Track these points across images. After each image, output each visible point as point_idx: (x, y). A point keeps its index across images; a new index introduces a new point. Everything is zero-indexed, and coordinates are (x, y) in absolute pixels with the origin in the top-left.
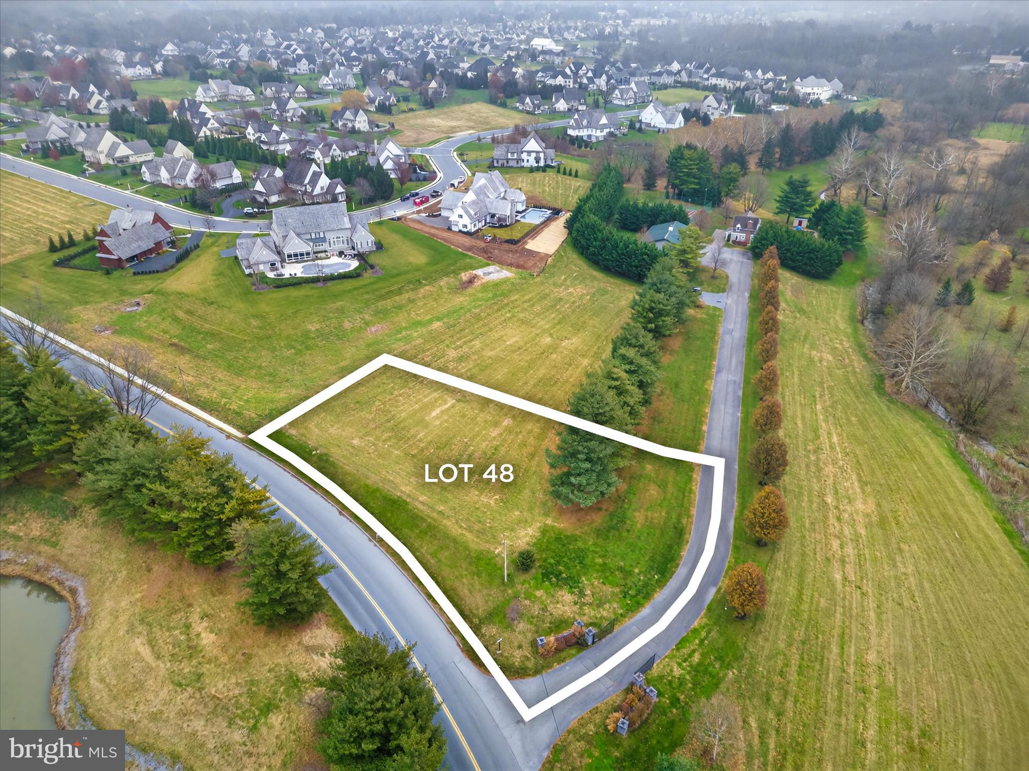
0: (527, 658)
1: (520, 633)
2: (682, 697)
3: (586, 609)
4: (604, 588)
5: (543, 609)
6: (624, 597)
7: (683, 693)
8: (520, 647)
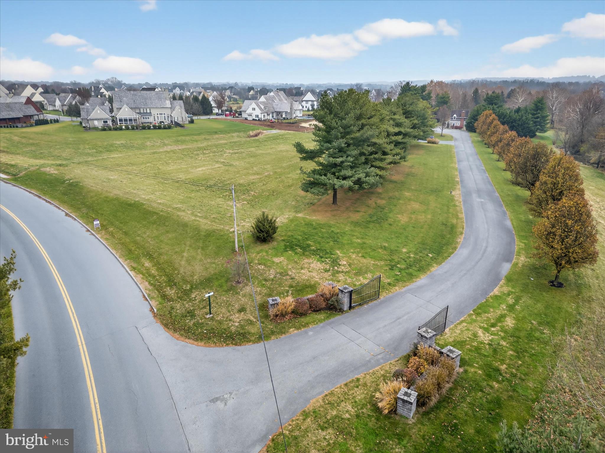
0: (251, 323)
1: (244, 296)
2: (503, 367)
3: (341, 277)
4: (365, 261)
5: (281, 274)
6: (391, 269)
7: (503, 362)
8: (242, 310)
